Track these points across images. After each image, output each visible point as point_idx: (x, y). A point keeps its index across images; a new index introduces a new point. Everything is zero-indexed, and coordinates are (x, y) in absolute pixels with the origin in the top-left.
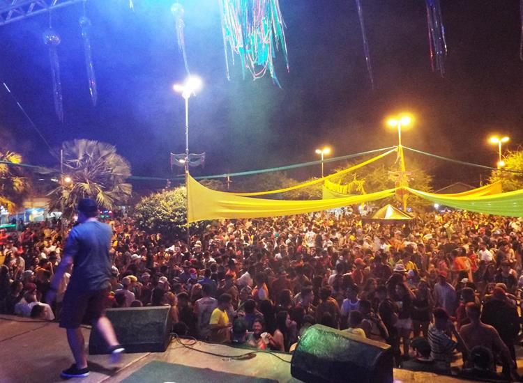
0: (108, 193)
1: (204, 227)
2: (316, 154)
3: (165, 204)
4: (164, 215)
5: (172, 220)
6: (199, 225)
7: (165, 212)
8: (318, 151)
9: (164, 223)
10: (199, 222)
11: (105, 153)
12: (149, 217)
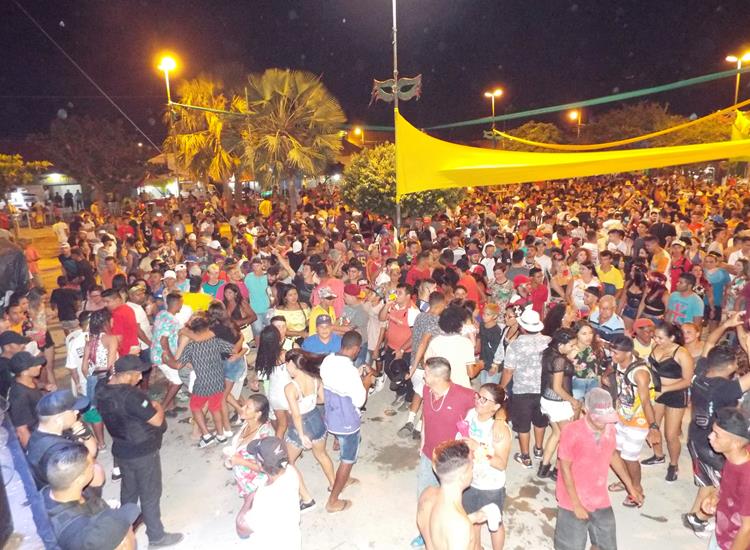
0: (305, 149)
1: (433, 202)
2: (727, 62)
3: (376, 165)
4: (372, 181)
5: (381, 190)
6: (425, 199)
7: (374, 177)
8: (730, 59)
9: (370, 195)
10: (424, 193)
11: (304, 87)
12: (356, 184)
